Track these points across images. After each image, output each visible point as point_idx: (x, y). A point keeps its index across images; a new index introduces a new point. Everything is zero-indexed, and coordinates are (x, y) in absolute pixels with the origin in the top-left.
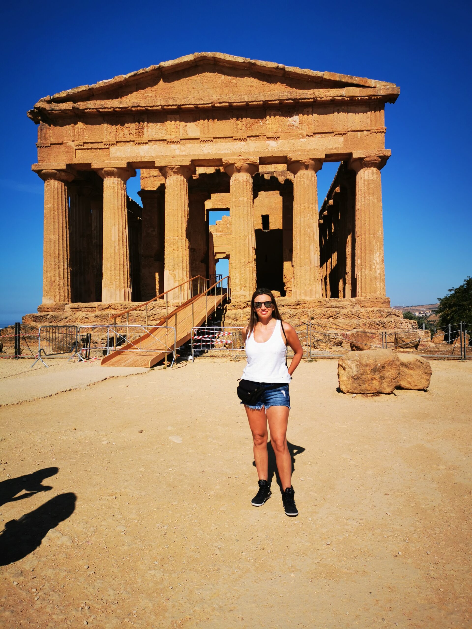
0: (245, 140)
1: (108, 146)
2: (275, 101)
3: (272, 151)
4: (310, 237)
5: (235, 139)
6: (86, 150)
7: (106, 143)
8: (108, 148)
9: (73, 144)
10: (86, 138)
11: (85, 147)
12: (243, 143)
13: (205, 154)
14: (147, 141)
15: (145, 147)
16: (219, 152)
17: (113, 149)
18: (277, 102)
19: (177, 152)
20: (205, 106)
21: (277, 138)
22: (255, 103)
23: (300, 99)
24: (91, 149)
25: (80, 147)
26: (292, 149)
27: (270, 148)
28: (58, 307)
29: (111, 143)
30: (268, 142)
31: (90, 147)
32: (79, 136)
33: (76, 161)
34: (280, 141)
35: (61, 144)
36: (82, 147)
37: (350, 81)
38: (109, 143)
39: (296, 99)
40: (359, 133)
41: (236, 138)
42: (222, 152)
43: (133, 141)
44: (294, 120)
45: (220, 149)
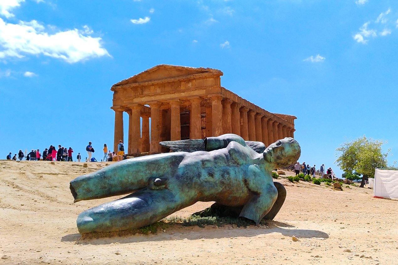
0: (174, 93)
3: (183, 97)
4: (195, 127)
7: (132, 97)
9: (123, 99)
10: (127, 96)
12: (173, 94)
14: (144, 96)
15: (144, 98)
17: (134, 100)
19: (154, 99)
21: (184, 92)
26: (189, 95)
27: (182, 96)
29: (134, 97)
31: (128, 100)
32: (125, 96)
33: (123, 105)
35: (120, 99)
37: (204, 70)
40: (210, 88)
41: (171, 93)
42: (167, 98)
43: (140, 96)
44: (190, 85)
45: (166, 97)
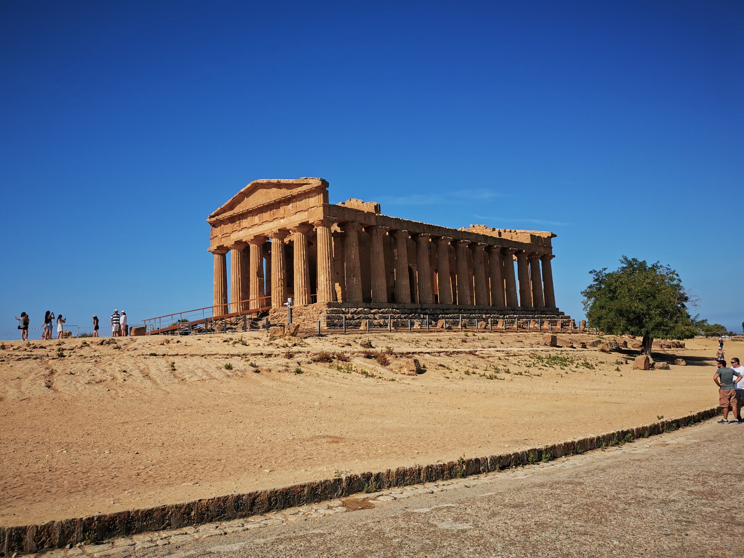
0: (272, 221)
1: (229, 235)
3: (282, 225)
5: (269, 222)
6: (223, 238)
13: (260, 232)
14: (242, 229)
30: (280, 221)
32: (222, 231)
33: (221, 244)
34: (285, 219)
37: (303, 182)
40: (313, 208)
44: (290, 206)
45: (265, 228)
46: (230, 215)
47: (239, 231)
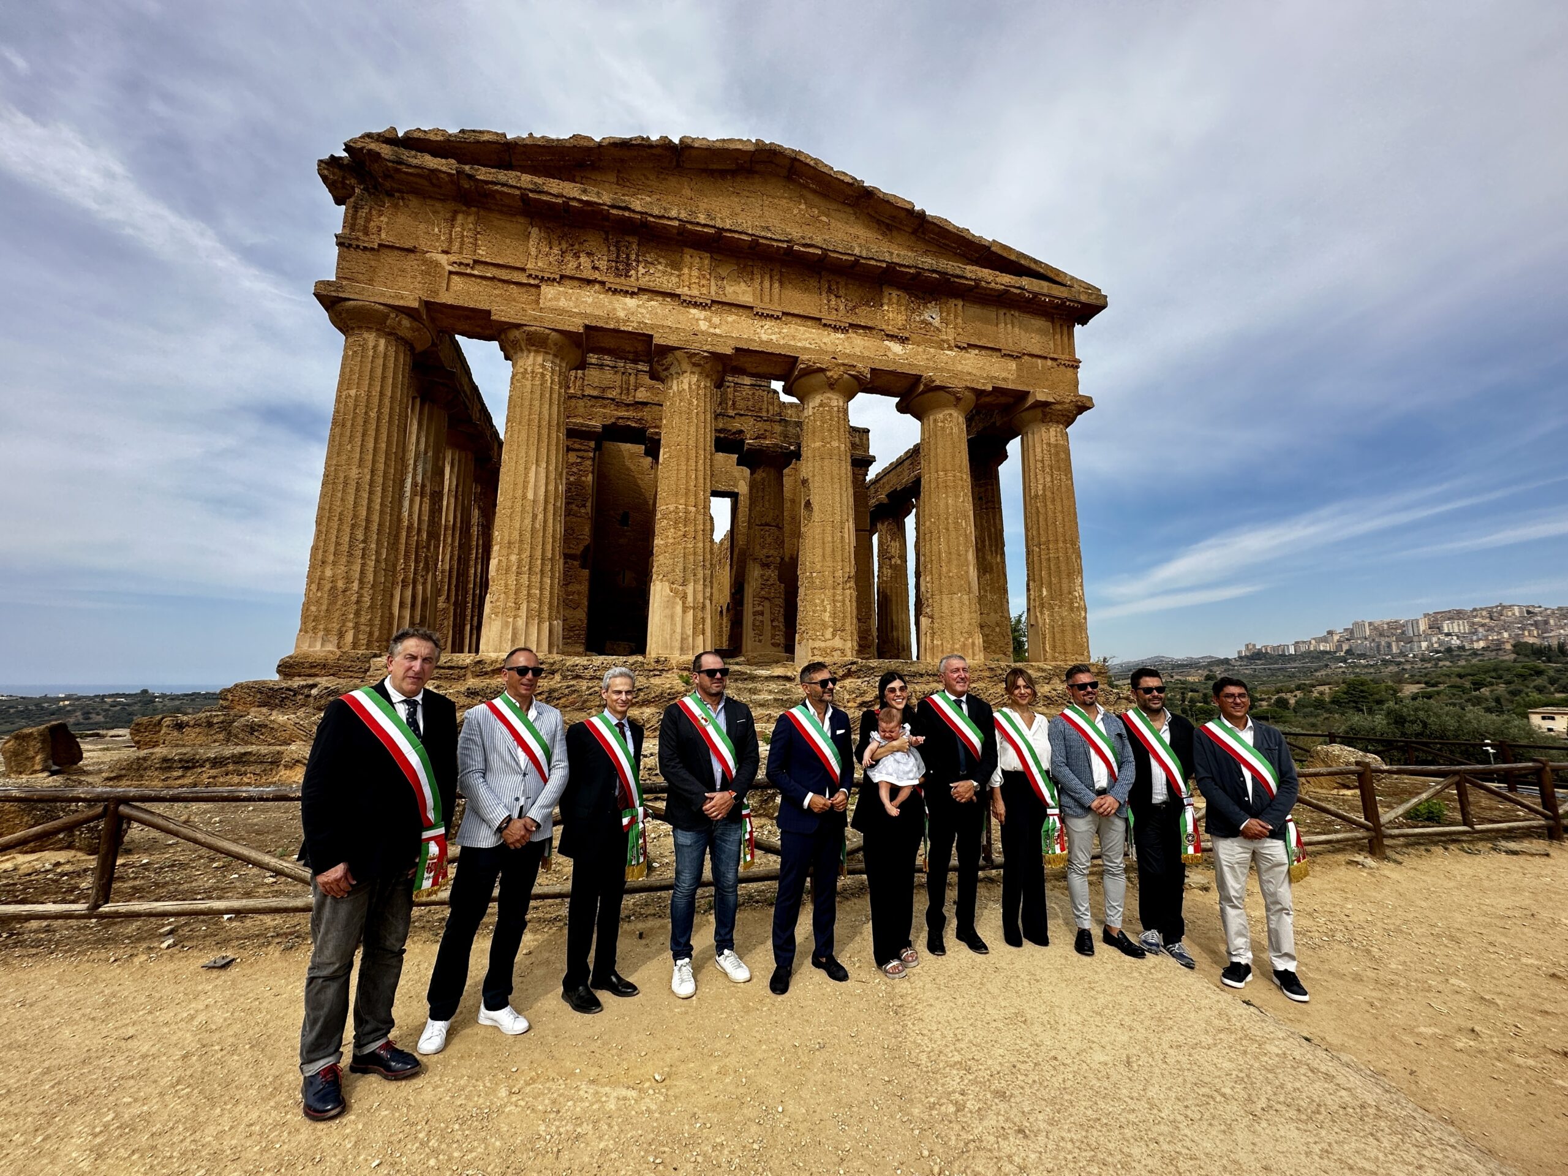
0: (844, 330)
1: (536, 282)
2: (908, 267)
3: (894, 362)
5: (825, 325)
6: (479, 280)
7: (534, 273)
8: (538, 287)
9: (443, 259)
10: (480, 252)
11: (476, 272)
12: (840, 335)
13: (762, 342)
14: (636, 290)
15: (631, 302)
16: (792, 343)
17: (549, 292)
18: (912, 271)
19: (703, 326)
20: (775, 244)
21: (903, 340)
22: (873, 262)
23: (952, 275)
24: (493, 279)
25: (462, 269)
26: (931, 363)
27: (891, 356)
28: (348, 664)
29: (546, 275)
30: (887, 343)
31: (489, 275)
32: (462, 243)
33: (446, 298)
34: (910, 347)
35: (412, 251)
36: (469, 271)
37: (1033, 266)
38: (540, 274)
39: (946, 274)
40: (1039, 361)
41: (829, 322)
42: (799, 344)
43: (603, 283)
44: (932, 315)
45: (794, 337)
46: (587, 203)
47: (615, 292)
